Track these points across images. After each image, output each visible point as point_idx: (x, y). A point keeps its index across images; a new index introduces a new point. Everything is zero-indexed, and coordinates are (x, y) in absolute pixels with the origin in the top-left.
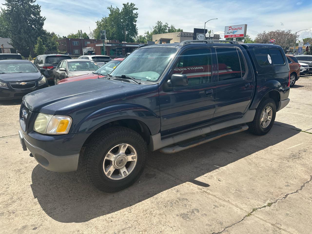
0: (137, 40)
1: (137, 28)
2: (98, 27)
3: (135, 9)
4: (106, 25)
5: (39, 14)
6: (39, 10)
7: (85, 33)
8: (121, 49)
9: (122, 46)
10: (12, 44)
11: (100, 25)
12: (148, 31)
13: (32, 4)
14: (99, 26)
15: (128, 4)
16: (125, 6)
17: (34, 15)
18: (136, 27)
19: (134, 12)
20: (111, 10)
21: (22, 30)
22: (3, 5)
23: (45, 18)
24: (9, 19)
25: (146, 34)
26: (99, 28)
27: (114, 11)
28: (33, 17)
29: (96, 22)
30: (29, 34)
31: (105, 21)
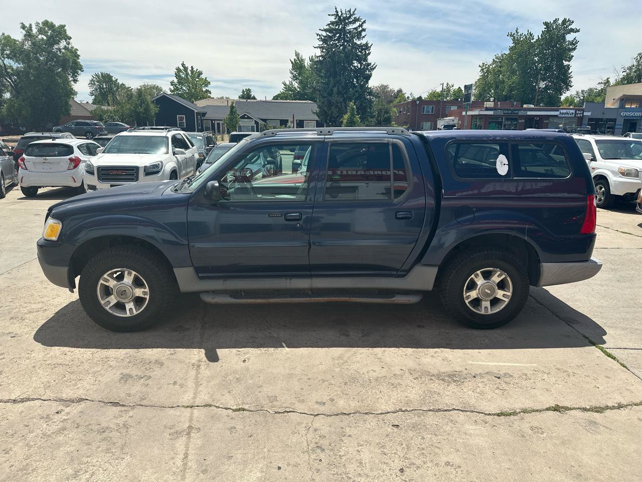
0: (582, 98)
1: (570, 74)
2: (482, 76)
3: (572, 30)
4: (500, 71)
5: (366, 60)
6: (367, 52)
7: (459, 88)
8: (516, 120)
9: (518, 113)
10: (317, 113)
11: (488, 71)
12: (608, 79)
13: (358, 42)
14: (485, 73)
15: (556, 21)
16: (547, 26)
17: (359, 61)
18: (570, 71)
19: (569, 37)
20: (514, 40)
21: (335, 89)
22: (315, 47)
23: (374, 66)
24: (320, 72)
25: (603, 85)
26: (484, 78)
27: (522, 39)
28: (356, 64)
29: (480, 66)
30: (345, 96)
31: (501, 62)
